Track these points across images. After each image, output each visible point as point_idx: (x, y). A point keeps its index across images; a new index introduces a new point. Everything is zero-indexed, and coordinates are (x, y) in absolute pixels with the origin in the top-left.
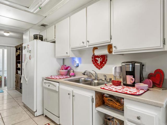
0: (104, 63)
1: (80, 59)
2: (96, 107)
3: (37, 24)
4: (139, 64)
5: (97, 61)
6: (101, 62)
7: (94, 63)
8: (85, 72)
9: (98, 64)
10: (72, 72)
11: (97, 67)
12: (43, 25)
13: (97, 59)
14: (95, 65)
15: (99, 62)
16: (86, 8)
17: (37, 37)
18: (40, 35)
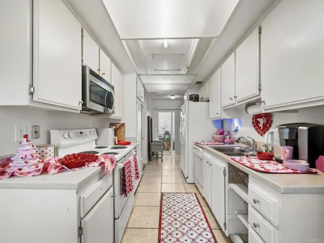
0: (268, 125)
1: (240, 121)
2: (230, 182)
3: (192, 82)
4: (306, 128)
5: (259, 123)
6: (263, 125)
7: (254, 126)
8: (239, 139)
9: (260, 128)
10: (228, 139)
11: (259, 132)
12: (198, 83)
13: (259, 120)
14: (256, 129)
15: (261, 125)
16: (234, 52)
17: (192, 97)
18: (195, 95)
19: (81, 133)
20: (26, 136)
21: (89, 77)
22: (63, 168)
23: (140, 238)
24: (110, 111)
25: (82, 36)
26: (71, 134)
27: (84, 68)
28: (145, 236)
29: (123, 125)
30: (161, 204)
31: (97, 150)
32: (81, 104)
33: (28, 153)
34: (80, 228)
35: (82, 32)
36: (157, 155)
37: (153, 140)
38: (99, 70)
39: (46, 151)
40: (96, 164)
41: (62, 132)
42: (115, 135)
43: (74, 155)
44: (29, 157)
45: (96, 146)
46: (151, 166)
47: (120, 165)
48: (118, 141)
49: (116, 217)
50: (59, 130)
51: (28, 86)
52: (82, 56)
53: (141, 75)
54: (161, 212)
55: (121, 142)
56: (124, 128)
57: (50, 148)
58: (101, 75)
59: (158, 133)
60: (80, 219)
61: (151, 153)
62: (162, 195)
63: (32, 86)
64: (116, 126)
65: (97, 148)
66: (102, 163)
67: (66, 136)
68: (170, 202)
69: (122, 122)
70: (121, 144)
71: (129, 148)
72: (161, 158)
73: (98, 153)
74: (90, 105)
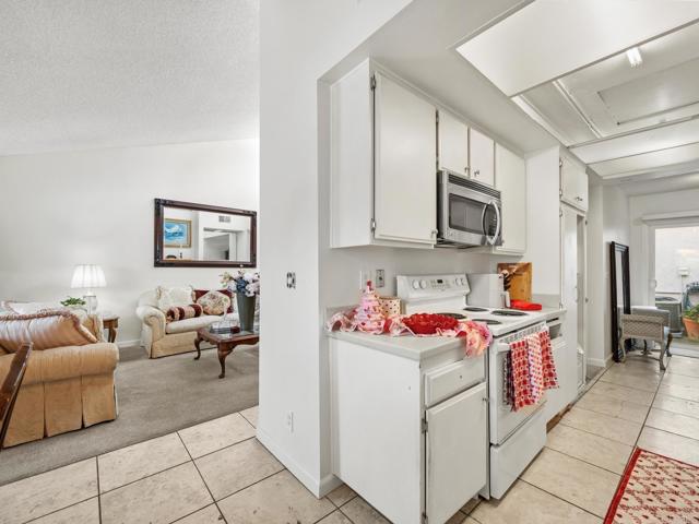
19: (440, 281)
20: (369, 284)
21: (447, 188)
22: (406, 331)
23: (549, 513)
24: (492, 241)
25: (437, 123)
26: (423, 283)
27: (439, 175)
28: (563, 516)
29: (527, 267)
30: (628, 472)
31: (464, 313)
32: (435, 235)
33: (371, 305)
34: (424, 421)
35: (437, 116)
36: (646, 350)
37: (632, 307)
38: (468, 169)
39: (391, 305)
40: (453, 333)
41: (412, 278)
42: (506, 288)
43: (424, 315)
44: (371, 309)
45: (466, 306)
46: (618, 376)
47: (502, 346)
48: (512, 301)
49: (494, 441)
50: (407, 275)
51: (369, 221)
52: (437, 155)
53: (573, 147)
54: (622, 488)
55: (519, 304)
56: (530, 273)
57: (395, 302)
58: (472, 178)
59: (651, 290)
60: (425, 409)
61: (622, 342)
62: (637, 453)
63: (373, 220)
64: (509, 270)
65: (467, 309)
66: (462, 334)
67: (417, 285)
68: (661, 481)
69: (524, 261)
70: (517, 308)
71: (532, 316)
72: (660, 360)
73: (464, 317)
74: (449, 234)
